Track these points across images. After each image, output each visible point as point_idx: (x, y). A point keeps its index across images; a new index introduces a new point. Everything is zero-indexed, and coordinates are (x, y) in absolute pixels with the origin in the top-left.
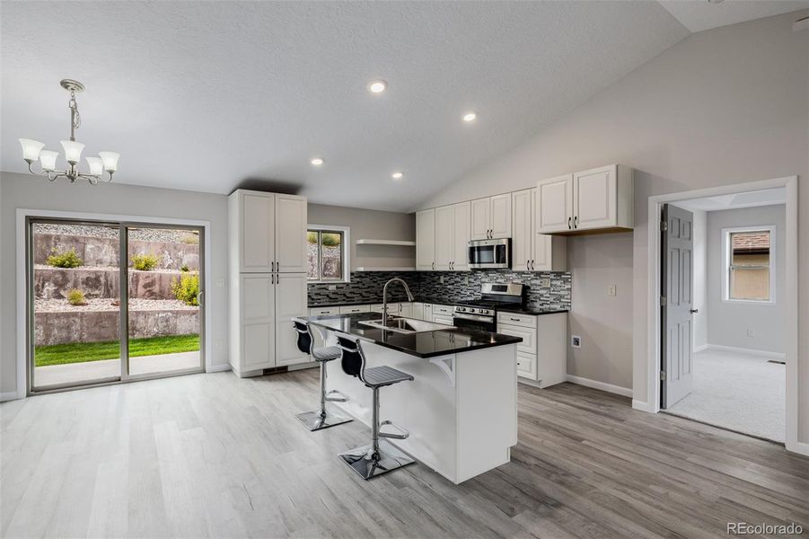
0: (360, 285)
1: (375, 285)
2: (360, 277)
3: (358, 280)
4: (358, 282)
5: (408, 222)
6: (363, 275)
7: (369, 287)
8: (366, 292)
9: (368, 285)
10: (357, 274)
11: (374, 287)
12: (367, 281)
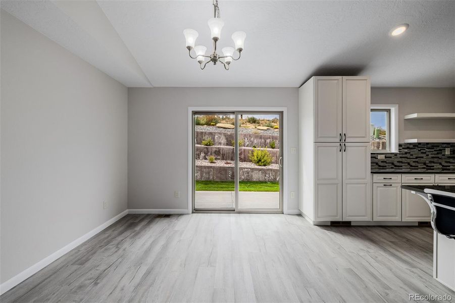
0: (408, 155)
1: (424, 155)
2: (408, 148)
3: (406, 150)
4: (406, 153)
6: (411, 146)
7: (416, 158)
8: (414, 162)
9: (416, 156)
10: (405, 145)
11: (423, 157)
12: (415, 152)
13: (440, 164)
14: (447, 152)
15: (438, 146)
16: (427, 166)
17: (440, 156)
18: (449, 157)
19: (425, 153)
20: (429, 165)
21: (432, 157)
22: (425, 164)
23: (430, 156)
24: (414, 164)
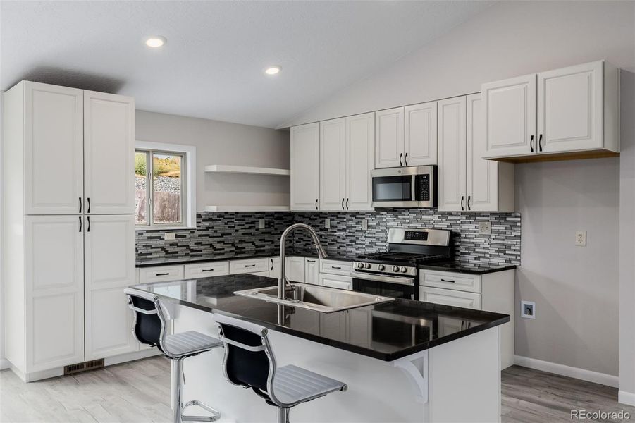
0: (210, 232)
1: (232, 231)
2: (210, 220)
3: (208, 224)
4: (208, 228)
5: (279, 141)
6: (215, 217)
7: (222, 235)
8: (218, 242)
9: (222, 232)
10: (206, 215)
11: (230, 234)
12: (220, 226)
13: (253, 243)
14: (261, 225)
15: (251, 216)
16: (237, 248)
17: (252, 231)
18: (263, 233)
19: (234, 227)
20: (239, 246)
21: (243, 234)
22: (233, 244)
23: (241, 231)
24: (218, 246)
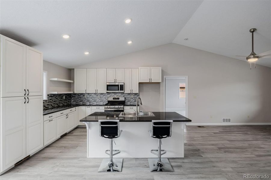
0: (51, 101)
1: (57, 100)
2: (51, 96)
3: (50, 98)
4: (50, 99)
6: (52, 96)
7: (55, 101)
8: (53, 104)
9: (54, 100)
10: (50, 95)
11: (56, 101)
12: (54, 98)
13: (62, 103)
14: (64, 98)
15: (61, 95)
16: (58, 105)
17: (62, 99)
18: (65, 100)
19: (57, 99)
20: (59, 105)
21: (60, 101)
22: (57, 104)
23: (59, 100)
24: (53, 105)
